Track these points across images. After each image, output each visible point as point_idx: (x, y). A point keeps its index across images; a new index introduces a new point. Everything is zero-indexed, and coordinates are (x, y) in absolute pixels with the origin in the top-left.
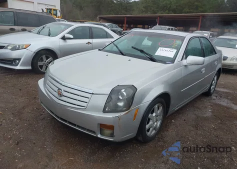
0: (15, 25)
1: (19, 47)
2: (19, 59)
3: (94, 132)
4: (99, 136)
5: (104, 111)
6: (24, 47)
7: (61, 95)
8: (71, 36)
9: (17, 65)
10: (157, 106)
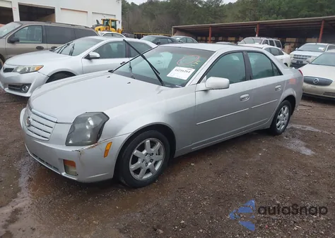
0: (43, 43)
1: (29, 69)
2: (29, 85)
3: (57, 169)
4: (64, 174)
5: (67, 144)
6: (35, 69)
7: (30, 125)
8: (98, 55)
9: (26, 92)
10: (148, 141)
